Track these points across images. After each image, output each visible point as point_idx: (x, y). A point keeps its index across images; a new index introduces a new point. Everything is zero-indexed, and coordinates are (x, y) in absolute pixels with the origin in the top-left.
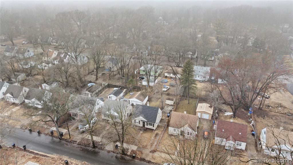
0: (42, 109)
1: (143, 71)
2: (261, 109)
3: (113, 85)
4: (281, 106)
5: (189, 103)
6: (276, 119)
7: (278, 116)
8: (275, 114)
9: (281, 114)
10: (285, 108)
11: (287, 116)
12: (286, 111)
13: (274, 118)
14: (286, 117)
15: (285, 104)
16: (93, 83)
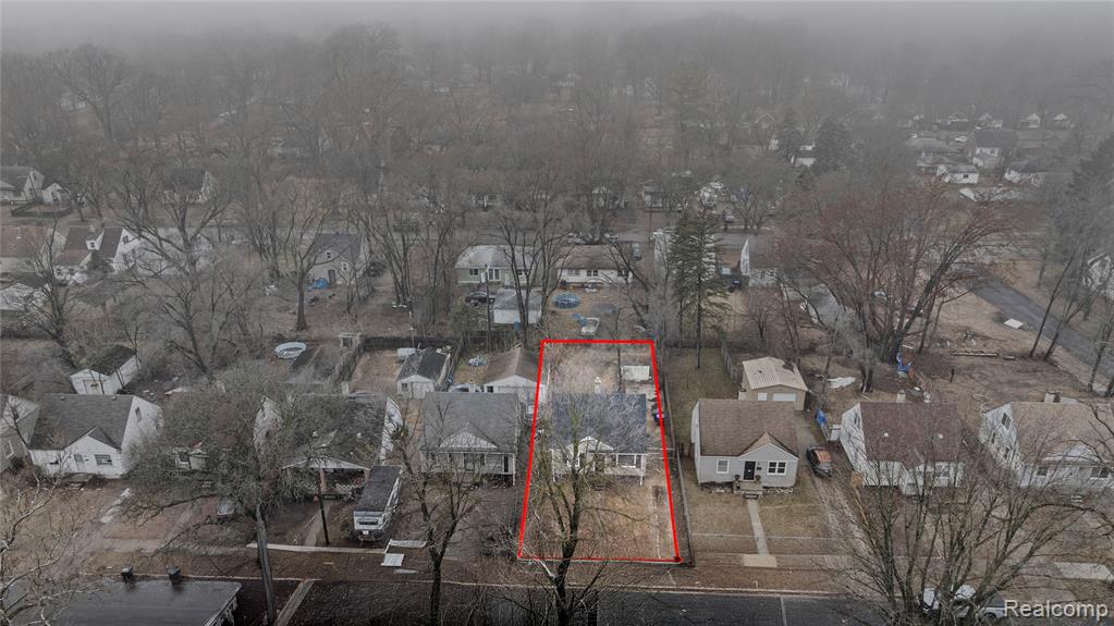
0: (127, 479)
1: (471, 270)
2: (926, 353)
3: (387, 340)
4: (975, 336)
5: (699, 367)
6: (983, 377)
7: (982, 367)
8: (969, 361)
9: (987, 360)
10: (986, 338)
11: (1006, 364)
12: (992, 349)
13: (976, 376)
14: (1003, 366)
15: (981, 328)
16: (292, 341)
